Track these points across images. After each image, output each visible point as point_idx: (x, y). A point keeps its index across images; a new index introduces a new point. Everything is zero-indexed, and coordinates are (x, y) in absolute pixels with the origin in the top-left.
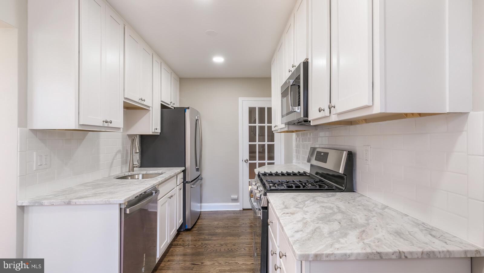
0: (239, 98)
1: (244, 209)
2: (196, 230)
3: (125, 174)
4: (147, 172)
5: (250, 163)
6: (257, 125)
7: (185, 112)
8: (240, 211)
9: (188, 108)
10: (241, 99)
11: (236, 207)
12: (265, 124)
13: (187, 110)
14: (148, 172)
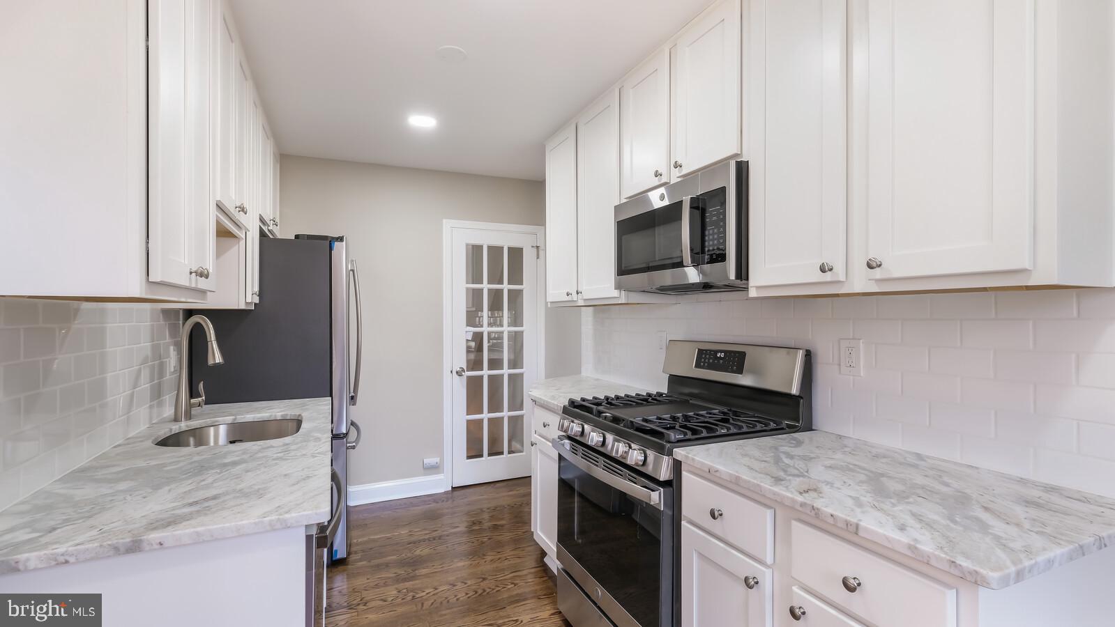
0: (444, 221)
1: (454, 489)
2: (361, 560)
3: (171, 430)
4: (235, 419)
5: (469, 378)
6: (485, 286)
7: (331, 249)
8: (446, 493)
9: (341, 239)
10: (447, 224)
11: (437, 484)
12: (503, 284)
13: (337, 245)
14: (238, 417)
